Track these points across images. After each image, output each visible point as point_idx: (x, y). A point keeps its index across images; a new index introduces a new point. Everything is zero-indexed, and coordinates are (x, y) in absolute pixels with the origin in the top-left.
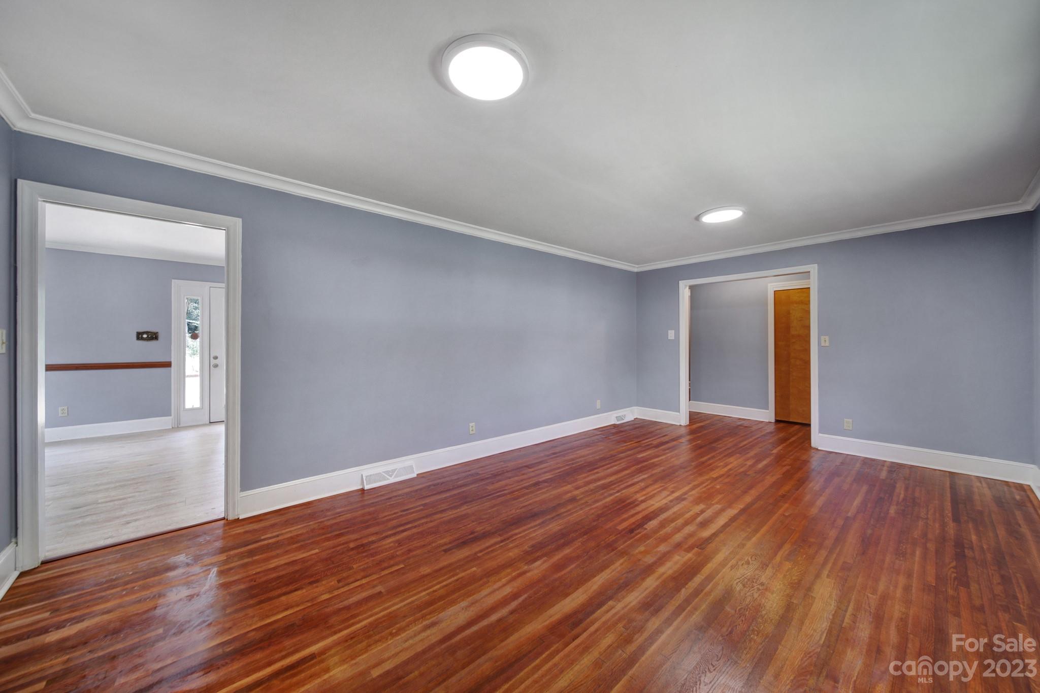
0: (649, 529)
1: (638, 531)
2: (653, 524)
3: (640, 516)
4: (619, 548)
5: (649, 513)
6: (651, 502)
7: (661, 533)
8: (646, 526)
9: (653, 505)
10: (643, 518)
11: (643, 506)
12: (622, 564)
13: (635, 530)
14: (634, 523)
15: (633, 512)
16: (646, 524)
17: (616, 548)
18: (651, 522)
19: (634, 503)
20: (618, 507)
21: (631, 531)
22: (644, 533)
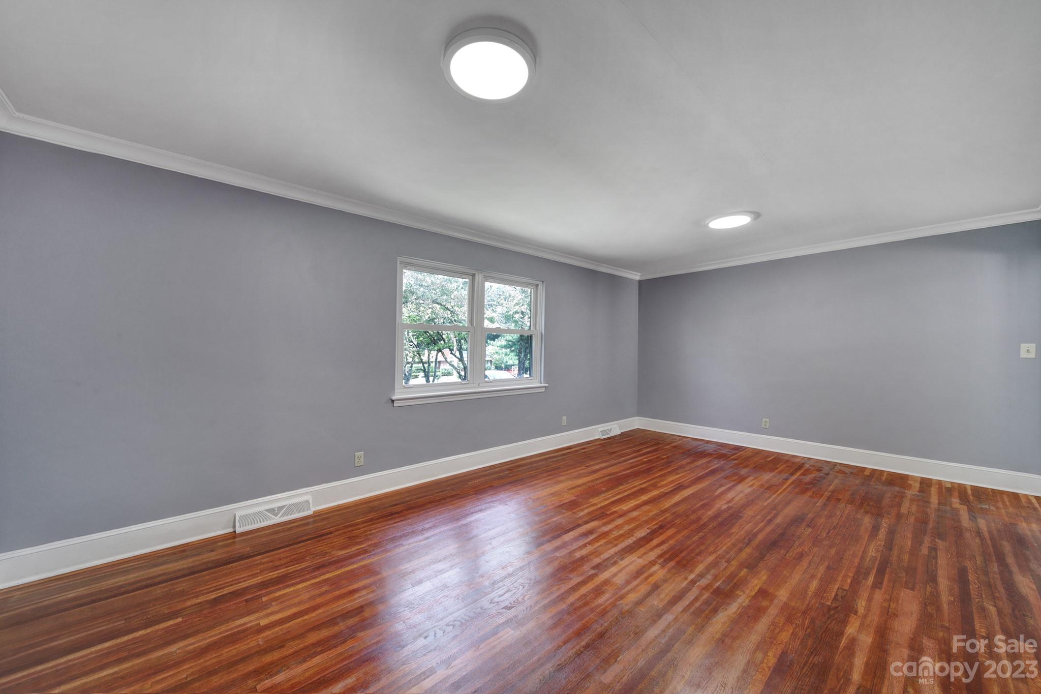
0: (646, 528)
1: (656, 527)
2: (641, 533)
3: (655, 542)
4: (669, 514)
5: (644, 545)
6: (641, 562)
7: (634, 525)
8: (649, 531)
9: (640, 557)
10: (652, 540)
11: (653, 555)
12: (665, 505)
13: (658, 528)
14: (661, 534)
15: (665, 547)
16: (648, 534)
17: (671, 514)
18: (643, 535)
19: (665, 561)
20: (683, 554)
21: (662, 528)
22: (650, 526)
